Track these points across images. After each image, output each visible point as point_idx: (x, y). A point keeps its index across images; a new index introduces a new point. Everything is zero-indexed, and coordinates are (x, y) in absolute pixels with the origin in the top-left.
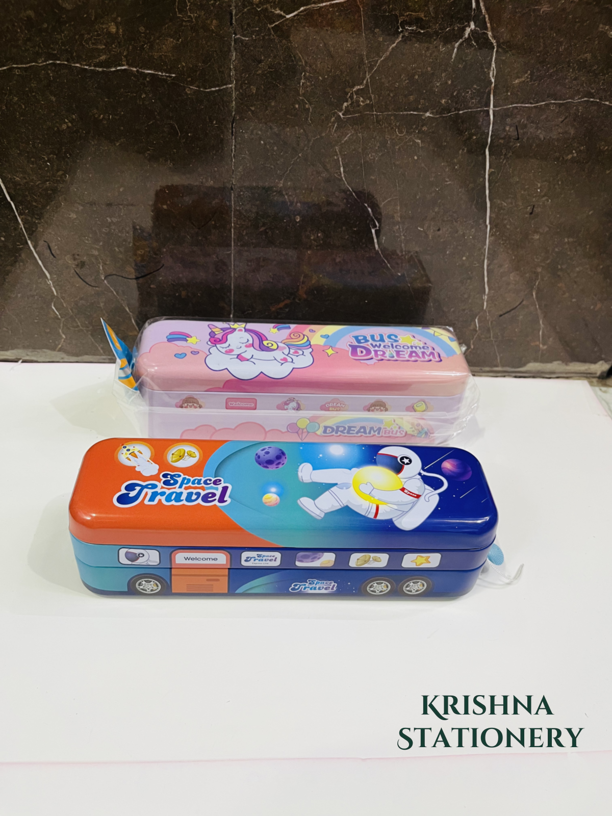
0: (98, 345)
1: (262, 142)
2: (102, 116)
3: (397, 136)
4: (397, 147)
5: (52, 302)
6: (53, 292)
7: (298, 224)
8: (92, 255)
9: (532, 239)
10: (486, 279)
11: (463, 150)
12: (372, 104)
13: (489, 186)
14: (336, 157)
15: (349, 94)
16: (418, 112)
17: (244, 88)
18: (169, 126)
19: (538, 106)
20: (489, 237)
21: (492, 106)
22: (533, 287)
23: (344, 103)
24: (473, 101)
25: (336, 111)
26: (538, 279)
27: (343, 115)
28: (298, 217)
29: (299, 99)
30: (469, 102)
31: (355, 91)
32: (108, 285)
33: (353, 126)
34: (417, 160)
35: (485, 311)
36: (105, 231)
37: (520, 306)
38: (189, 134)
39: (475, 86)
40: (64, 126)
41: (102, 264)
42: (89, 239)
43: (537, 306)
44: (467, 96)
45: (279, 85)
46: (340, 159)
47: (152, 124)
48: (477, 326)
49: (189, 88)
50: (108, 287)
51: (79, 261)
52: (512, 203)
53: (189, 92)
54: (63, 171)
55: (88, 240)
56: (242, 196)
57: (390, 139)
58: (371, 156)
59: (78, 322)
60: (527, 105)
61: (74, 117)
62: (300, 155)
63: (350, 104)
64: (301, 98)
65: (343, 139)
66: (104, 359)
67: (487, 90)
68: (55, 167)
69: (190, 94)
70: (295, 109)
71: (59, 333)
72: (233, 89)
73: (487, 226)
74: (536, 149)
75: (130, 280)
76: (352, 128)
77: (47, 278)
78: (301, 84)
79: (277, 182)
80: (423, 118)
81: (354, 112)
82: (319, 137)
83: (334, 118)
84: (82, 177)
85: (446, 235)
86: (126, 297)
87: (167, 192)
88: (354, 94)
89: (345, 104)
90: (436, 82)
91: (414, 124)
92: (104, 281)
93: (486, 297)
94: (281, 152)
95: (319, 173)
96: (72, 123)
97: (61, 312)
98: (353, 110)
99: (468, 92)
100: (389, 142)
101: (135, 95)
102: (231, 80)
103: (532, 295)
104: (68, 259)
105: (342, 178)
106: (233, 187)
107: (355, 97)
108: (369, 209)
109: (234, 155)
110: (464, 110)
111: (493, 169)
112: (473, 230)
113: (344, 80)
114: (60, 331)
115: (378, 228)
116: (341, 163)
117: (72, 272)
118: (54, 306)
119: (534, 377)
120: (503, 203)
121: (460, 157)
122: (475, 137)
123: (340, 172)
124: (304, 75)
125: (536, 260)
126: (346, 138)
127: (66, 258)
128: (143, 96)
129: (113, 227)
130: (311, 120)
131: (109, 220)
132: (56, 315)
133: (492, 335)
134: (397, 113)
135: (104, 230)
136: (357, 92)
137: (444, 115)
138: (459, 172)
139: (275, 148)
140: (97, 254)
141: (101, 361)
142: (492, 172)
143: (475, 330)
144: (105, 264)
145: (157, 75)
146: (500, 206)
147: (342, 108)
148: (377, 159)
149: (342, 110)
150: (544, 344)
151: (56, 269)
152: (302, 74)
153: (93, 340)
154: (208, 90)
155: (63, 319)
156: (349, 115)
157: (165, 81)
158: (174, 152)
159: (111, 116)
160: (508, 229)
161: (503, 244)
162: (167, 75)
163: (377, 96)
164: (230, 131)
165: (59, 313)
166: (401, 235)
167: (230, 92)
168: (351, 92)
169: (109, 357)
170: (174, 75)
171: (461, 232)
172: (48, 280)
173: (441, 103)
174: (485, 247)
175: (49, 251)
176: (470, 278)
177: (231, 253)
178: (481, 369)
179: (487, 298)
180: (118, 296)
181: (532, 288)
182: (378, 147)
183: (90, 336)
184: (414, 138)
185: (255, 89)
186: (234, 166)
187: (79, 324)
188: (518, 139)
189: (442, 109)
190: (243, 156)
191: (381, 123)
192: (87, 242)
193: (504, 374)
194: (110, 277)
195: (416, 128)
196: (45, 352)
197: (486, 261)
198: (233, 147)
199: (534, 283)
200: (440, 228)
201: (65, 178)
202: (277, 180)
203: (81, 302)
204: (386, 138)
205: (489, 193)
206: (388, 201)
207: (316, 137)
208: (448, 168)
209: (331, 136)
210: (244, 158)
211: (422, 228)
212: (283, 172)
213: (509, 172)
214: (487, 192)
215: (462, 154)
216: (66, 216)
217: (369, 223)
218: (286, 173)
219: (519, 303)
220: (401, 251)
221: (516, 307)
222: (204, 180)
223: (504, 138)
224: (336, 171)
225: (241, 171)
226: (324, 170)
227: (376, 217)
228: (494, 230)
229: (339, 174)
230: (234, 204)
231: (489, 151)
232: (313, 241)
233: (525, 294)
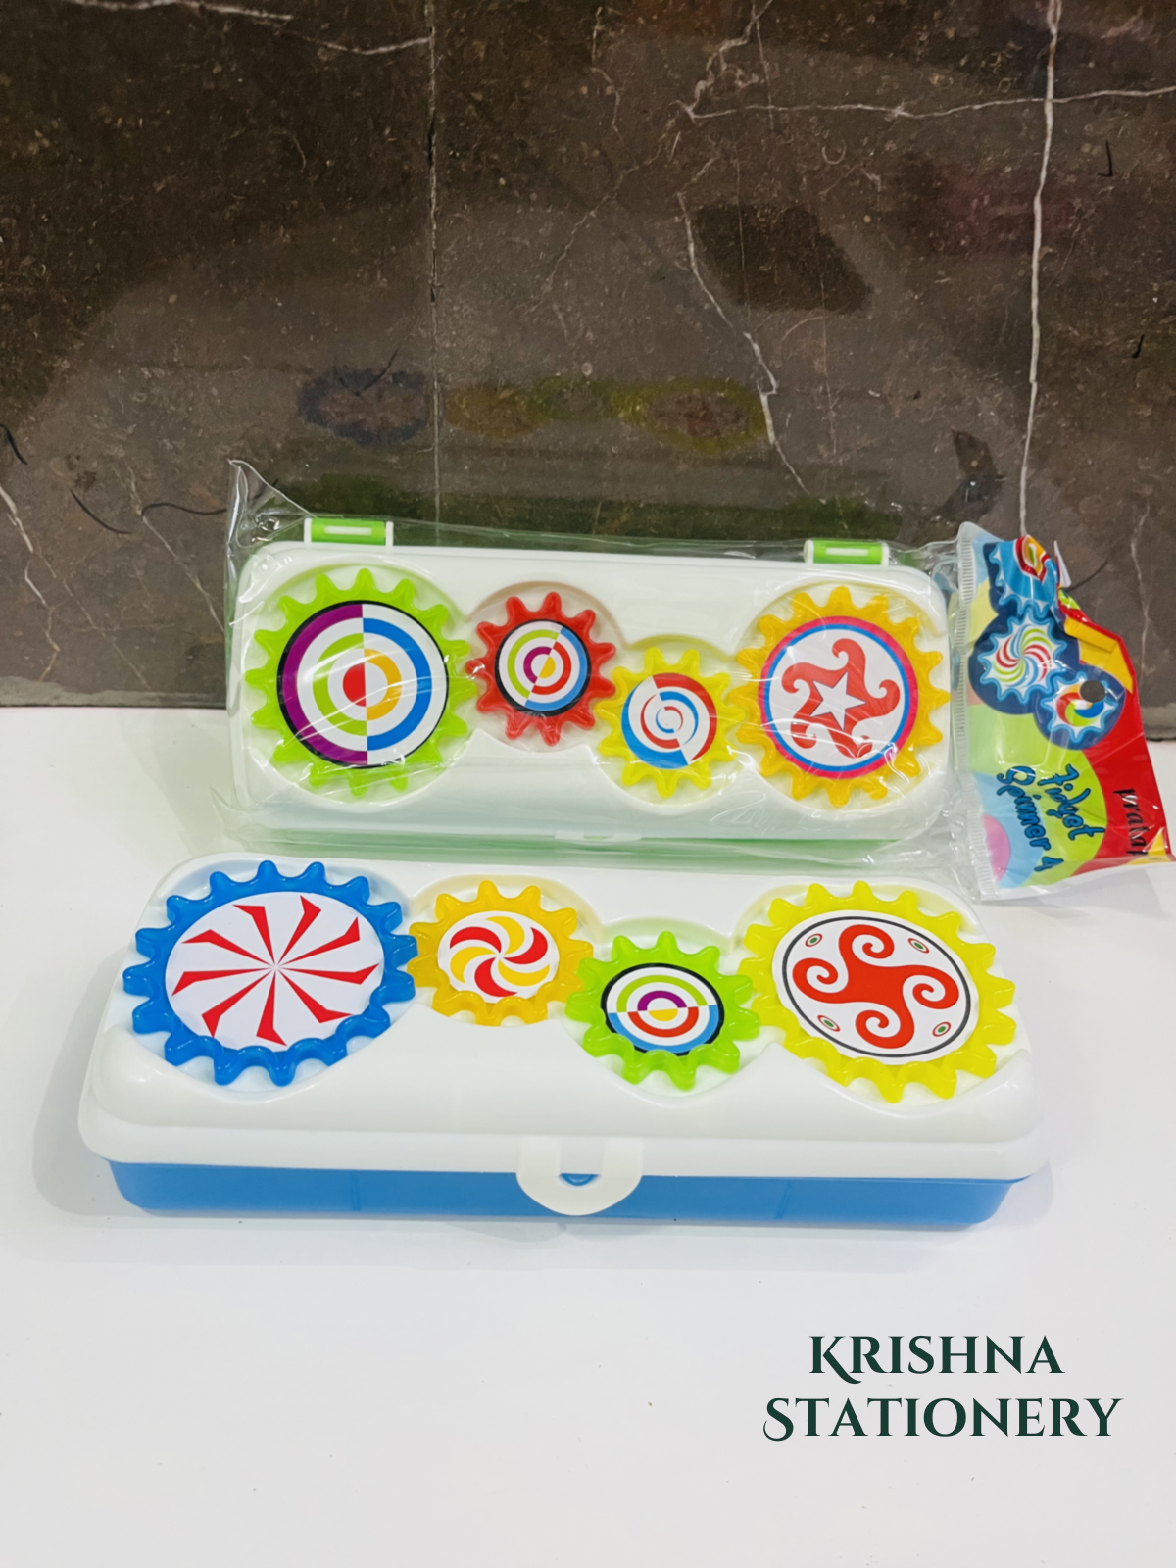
0: (134, 668)
1: (502, 181)
2: (120, 121)
3: (824, 164)
4: (824, 193)
5: (23, 569)
6: (25, 544)
7: (588, 383)
8: (112, 456)
9: (1135, 416)
10: (1023, 513)
11: (981, 200)
12: (766, 83)
13: (1040, 289)
14: (677, 219)
15: (710, 61)
16: (873, 104)
17: (458, 46)
18: (280, 141)
19: (1159, 95)
20: (1035, 412)
21: (1050, 94)
22: (1132, 532)
23: (698, 81)
24: (1005, 80)
25: (678, 101)
26: (1143, 514)
27: (696, 111)
28: (588, 364)
29: (590, 72)
30: (998, 82)
31: (724, 52)
32: (152, 528)
33: (719, 140)
34: (870, 224)
36: (138, 400)
37: (1099, 575)
38: (328, 163)
39: (1012, 45)
40: (33, 148)
41: (134, 479)
42: (102, 418)
43: (1140, 576)
44: (992, 68)
45: (540, 37)
46: (688, 223)
47: (240, 136)
49: (326, 47)
50: (152, 532)
51: (82, 471)
52: (1091, 330)
53: (325, 58)
54: (35, 256)
55: (99, 421)
56: (456, 316)
57: (808, 172)
58: (762, 216)
59: (87, 614)
60: (1132, 93)
61: (55, 124)
62: (592, 213)
63: (712, 86)
64: (594, 69)
65: (696, 174)
66: (152, 699)
67: (1039, 55)
68: (15, 247)
69: (328, 63)
70: (579, 97)
71: (46, 639)
72: (431, 47)
73: (1030, 386)
74: (1151, 201)
75: (201, 517)
76: (717, 146)
77: (10, 511)
78: (595, 35)
79: (538, 280)
80: (887, 119)
81: (722, 106)
82: (637, 167)
83: (673, 120)
84: (78, 269)
85: (935, 409)
86: (193, 555)
88: (722, 60)
89: (701, 85)
90: (919, 33)
91: (867, 135)
92: (141, 518)
94: (547, 207)
95: (637, 258)
96: (51, 140)
97: (46, 591)
98: (718, 99)
99: (994, 59)
100: (804, 180)
101: (196, 66)
102: (425, 28)
103: (1130, 549)
104: (56, 466)
105: (692, 271)
106: (434, 290)
107: (724, 67)
108: (756, 347)
109: (435, 214)
110: (982, 102)
111: (1050, 246)
112: (996, 396)
113: (698, 24)
114: (48, 635)
115: (774, 392)
117: (66, 497)
118: (30, 577)
120: (1070, 329)
121: (972, 217)
122: (1008, 169)
123: (688, 257)
124: (601, 13)
125: (1142, 468)
126: (702, 171)
127: (52, 463)
128: (217, 69)
129: (156, 391)
130: (618, 127)
131: (147, 373)
132: (34, 599)
134: (824, 108)
135: (135, 398)
136: (730, 56)
137: (936, 114)
138: (970, 255)
139: (534, 196)
140: (123, 455)
141: (143, 703)
142: (1048, 254)
144: (144, 480)
145: (250, 16)
146: (1064, 336)
147: (693, 93)
148: (775, 221)
149: (693, 100)
150: (1149, 665)
151: (28, 491)
152: (596, 10)
153: (122, 655)
154: (372, 52)
155: (52, 609)
156: (709, 112)
157: (267, 30)
158: (292, 206)
159: (141, 121)
160: (1080, 394)
161: (1066, 429)
162: (273, 16)
163: (777, 64)
164: (426, 153)
165: (42, 594)
166: (828, 410)
167: (424, 56)
168: (715, 54)
169: (162, 694)
170: (288, 17)
171: (970, 400)
172: (13, 517)
173: (930, 84)
174: (1024, 437)
175: (9, 448)
177: (433, 450)
180: (174, 554)
181: (1130, 532)
182: (779, 193)
183: (115, 646)
184: (863, 170)
185: (483, 47)
186: (436, 241)
187: (89, 618)
188: (1110, 174)
189: (933, 98)
190: (457, 215)
191: (786, 132)
192: (96, 426)
194: (155, 509)
195: (871, 144)
196: (14, 683)
197: (1024, 470)
198: (433, 194)
199: (1134, 521)
200: (919, 392)
201: (40, 273)
202: (538, 277)
203: (90, 568)
204: (797, 170)
205: (1039, 307)
206: (800, 327)
207: (631, 170)
208: (942, 242)
209: (666, 166)
210: (459, 220)
211: (878, 392)
212: (551, 256)
213: (1088, 254)
214: (1035, 303)
215: (978, 211)
216: (44, 363)
217: (754, 380)
218: (560, 259)
219: (1097, 568)
220: (829, 447)
221: (1093, 576)
222: (366, 275)
223: (1078, 172)
224: (677, 254)
225: (453, 252)
226: (649, 251)
227: (771, 364)
228: (1047, 396)
229: (685, 259)
230: (438, 335)
231: (1043, 202)
232: (623, 424)
233: (1112, 546)
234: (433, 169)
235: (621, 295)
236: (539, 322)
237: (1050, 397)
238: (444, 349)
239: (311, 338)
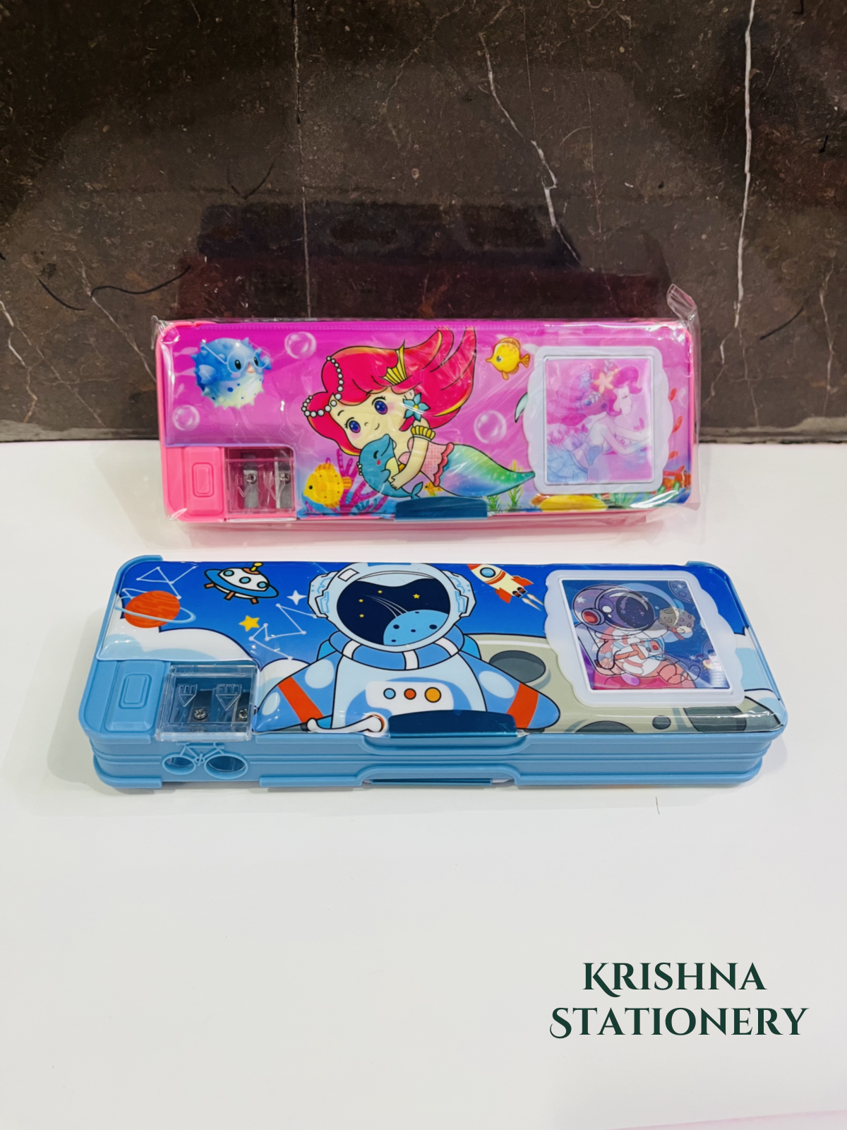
0: (92, 411)
1: (347, 28)
3: (589, 8)
4: (589, 30)
5: (7, 338)
6: (7, 321)
7: (416, 184)
8: (65, 251)
9: (823, 197)
10: (740, 274)
11: (706, 34)
13: (751, 100)
14: (479, 53)
18: (181, 5)
20: (749, 195)
26: (829, 272)
28: (416, 170)
32: (99, 306)
34: (624, 53)
35: (737, 330)
36: (84, 208)
37: (797, 319)
38: (217, 19)
41: (84, 268)
42: (58, 223)
43: (826, 319)
46: (488, 56)
47: (151, 2)
48: (723, 356)
50: (99, 308)
51: (45, 264)
52: (789, 132)
54: (3, 101)
55: (56, 226)
56: (317, 134)
57: (577, 15)
58: (543, 49)
59: (55, 371)
62: (415, 50)
65: (492, 18)
66: (106, 434)
71: (26, 392)
73: (745, 175)
74: (832, 32)
75: (135, 296)
79: (377, 105)
82: (448, 14)
84: (36, 109)
85: (674, 195)
86: (130, 325)
87: (185, 130)
92: (91, 298)
93: (739, 306)
94: (382, 47)
95: (449, 85)
96: (11, 11)
97: (25, 355)
100: (574, 21)
103: (819, 299)
104: (26, 260)
105: (491, 92)
106: (300, 116)
108: (540, 152)
109: (298, 55)
111: (758, 69)
112: (720, 184)
114: (28, 388)
116: (489, 63)
117: (35, 284)
118: (12, 345)
119: (813, 442)
120: (774, 131)
121: (700, 47)
123: (488, 82)
125: (828, 236)
126: (498, 16)
127: (23, 258)
129: (97, 200)
131: (89, 187)
132: (16, 362)
133: (746, 372)
135: (81, 206)
138: (699, 76)
139: (372, 38)
140: (75, 250)
141: (99, 437)
142: (757, 73)
143: (719, 364)
144: (92, 268)
146: (770, 137)
148: (553, 53)
150: (833, 386)
151: (8, 280)
153: (83, 402)
155: (30, 368)
158: (191, 54)
160: (782, 180)
161: (772, 208)
164: (290, 9)
165: (24, 361)
166: (595, 199)
169: (114, 430)
171: (700, 188)
174: (741, 215)
176: (714, 273)
177: (303, 239)
178: (727, 431)
179: (740, 309)
180: (117, 325)
181: (820, 286)
182: (555, 31)
183: (77, 395)
184: (617, 12)
186: (299, 77)
187: (58, 375)
188: (802, 12)
190: (314, 55)
192: (55, 228)
193: (765, 438)
194: (100, 291)
196: (5, 425)
197: (741, 241)
198: (296, 39)
199: (822, 277)
200: (663, 182)
201: (9, 114)
202: (376, 102)
203: (56, 337)
204: (569, 13)
205: (750, 114)
206: (573, 134)
207: (444, 16)
208: (678, 67)
209: (470, 12)
210: (316, 60)
211: (632, 184)
212: (386, 86)
213: (786, 74)
214: (747, 111)
215: (703, 42)
216: (14, 182)
217: (539, 178)
218: (392, 87)
219: (795, 313)
220: (596, 228)
221: (791, 321)
222: (248, 105)
223: (777, 12)
224: (480, 81)
225: (312, 85)
226: (460, 79)
227: (552, 163)
228: (758, 183)
229: (486, 84)
230: (303, 149)
231: (751, 36)
232: (443, 215)
233: (806, 297)
234: (296, 20)
235: (439, 114)
236: (378, 138)
237: (760, 183)
238: (309, 160)
239: (209, 155)
